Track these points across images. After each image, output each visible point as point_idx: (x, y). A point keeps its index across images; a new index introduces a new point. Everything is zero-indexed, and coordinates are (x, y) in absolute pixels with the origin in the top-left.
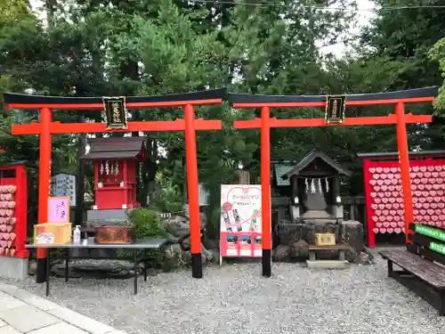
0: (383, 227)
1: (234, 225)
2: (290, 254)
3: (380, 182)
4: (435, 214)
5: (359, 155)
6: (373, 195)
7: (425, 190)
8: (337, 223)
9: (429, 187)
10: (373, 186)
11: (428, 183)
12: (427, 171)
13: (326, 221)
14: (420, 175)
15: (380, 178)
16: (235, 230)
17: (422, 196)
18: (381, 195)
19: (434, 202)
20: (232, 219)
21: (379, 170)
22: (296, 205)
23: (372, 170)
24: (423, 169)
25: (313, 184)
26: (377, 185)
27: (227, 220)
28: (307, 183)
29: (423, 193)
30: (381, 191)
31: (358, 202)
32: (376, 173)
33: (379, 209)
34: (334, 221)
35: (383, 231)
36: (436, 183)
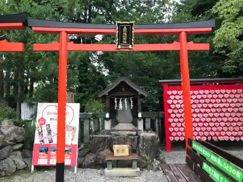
0: (177, 136)
1: (46, 138)
2: (96, 161)
3: (175, 102)
4: (215, 126)
5: (160, 81)
6: (170, 111)
7: (208, 108)
8: (137, 135)
9: (210, 106)
10: (169, 105)
11: (210, 103)
12: (210, 93)
13: (128, 132)
14: (204, 96)
15: (175, 99)
16: (47, 142)
17: (205, 112)
18: (176, 111)
19: (214, 117)
20: (45, 133)
21: (175, 92)
22: (107, 119)
23: (169, 92)
24: (207, 92)
25: (120, 102)
26: (173, 103)
27: (41, 133)
28: (116, 102)
29: (207, 110)
30: (175, 108)
31: (161, 116)
32: (172, 94)
33: (174, 122)
34: (135, 133)
35: (177, 139)
36: (216, 103)
